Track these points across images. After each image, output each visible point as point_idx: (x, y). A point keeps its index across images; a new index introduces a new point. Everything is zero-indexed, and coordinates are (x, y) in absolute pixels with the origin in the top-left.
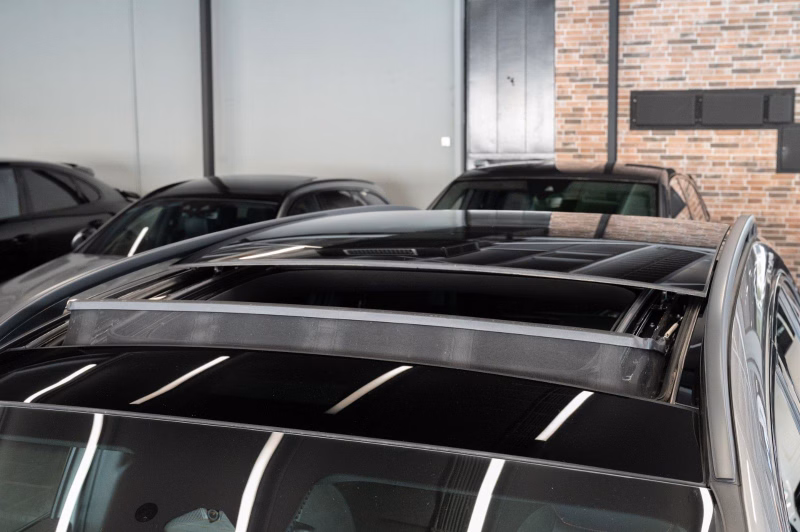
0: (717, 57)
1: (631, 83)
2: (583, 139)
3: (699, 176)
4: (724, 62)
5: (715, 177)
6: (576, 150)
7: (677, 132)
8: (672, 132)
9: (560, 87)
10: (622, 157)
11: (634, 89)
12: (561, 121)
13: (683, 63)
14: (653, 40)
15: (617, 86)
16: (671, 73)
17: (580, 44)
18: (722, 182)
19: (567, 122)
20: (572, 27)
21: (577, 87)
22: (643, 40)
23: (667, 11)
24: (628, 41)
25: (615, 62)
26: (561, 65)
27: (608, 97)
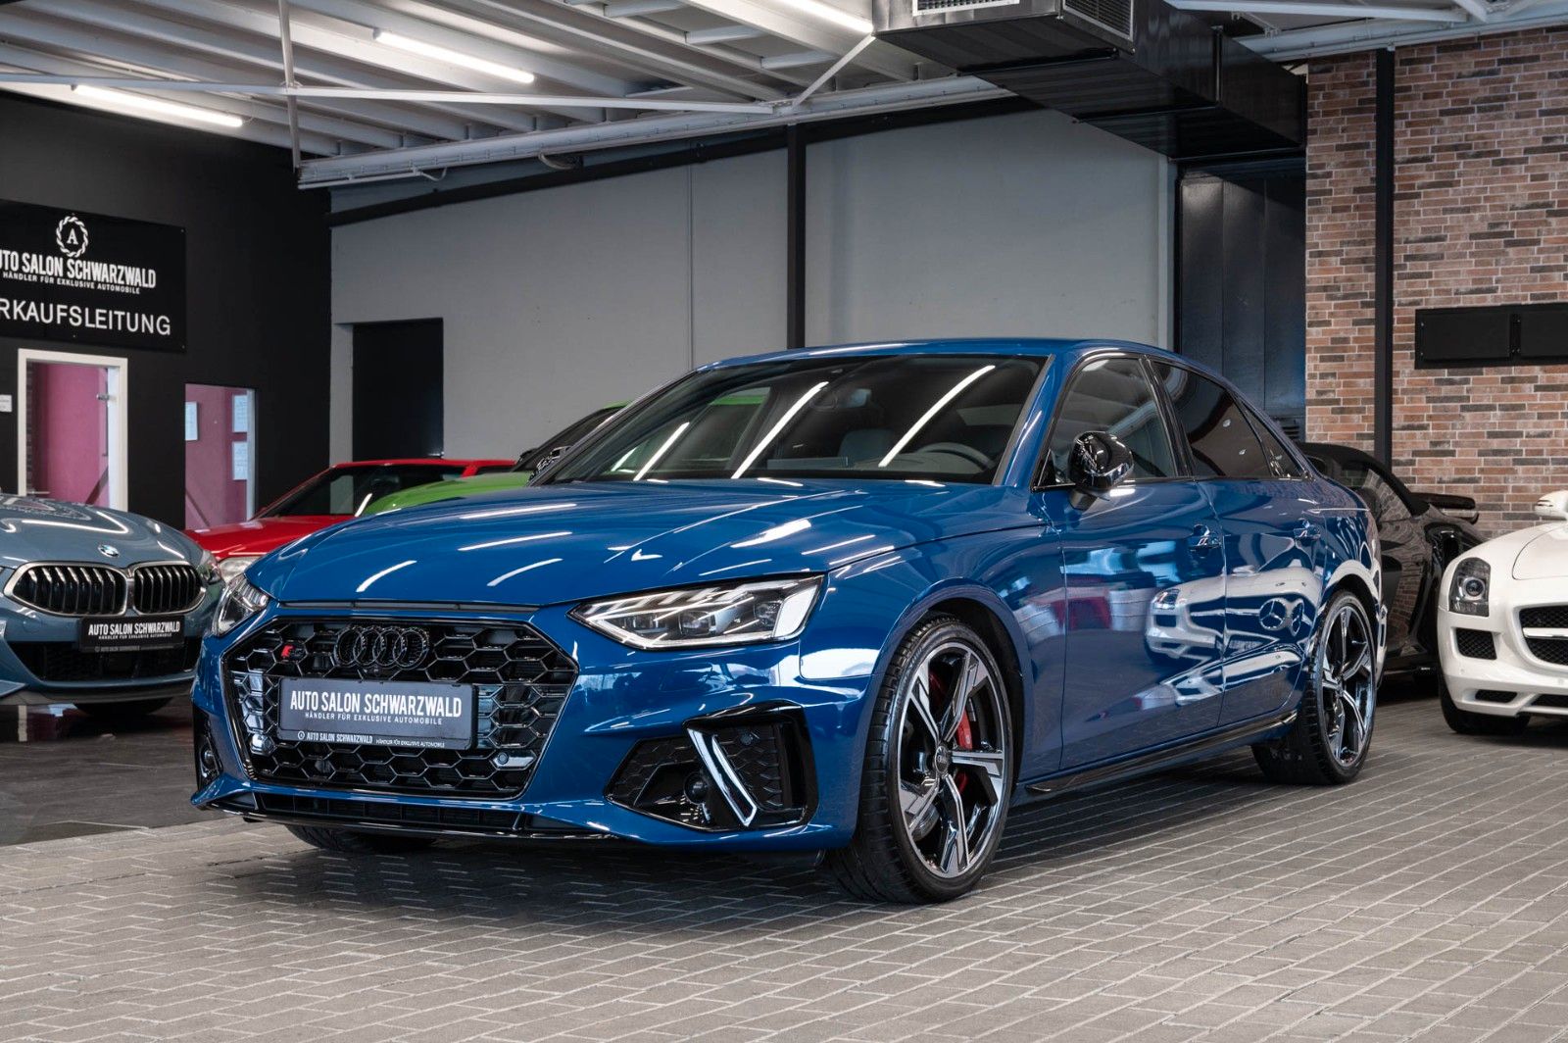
0: (1542, 256)
1: (1416, 298)
2: (1346, 385)
3: (1519, 434)
4: (1552, 264)
5: (1542, 435)
6: (1337, 401)
7: (1484, 370)
8: (1478, 369)
9: (1313, 307)
10: (1402, 409)
11: (1418, 307)
12: (1315, 358)
13: (1494, 267)
14: (1449, 234)
15: (1390, 303)
16: (1475, 281)
17: (1342, 243)
18: (1553, 442)
19: (1323, 359)
20: (1329, 219)
21: (1336, 306)
22: (1436, 234)
23: (1469, 190)
24: (1411, 238)
25: (1385, 267)
26: (1314, 274)
27: (1376, 321)
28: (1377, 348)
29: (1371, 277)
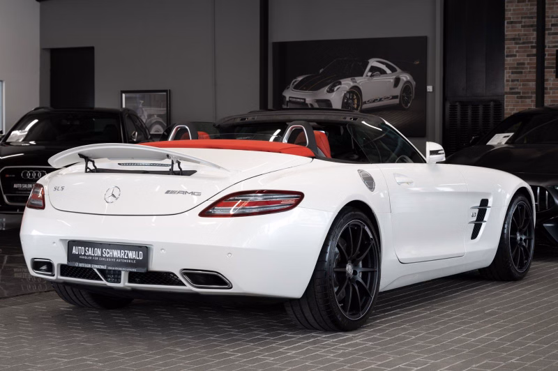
2: (523, 85)
6: (519, 93)
9: (508, 48)
10: (550, 97)
12: (509, 73)
15: (544, 46)
17: (522, 18)
19: (513, 73)
20: (516, 6)
21: (519, 48)
24: (555, 16)
25: (541, 28)
26: (509, 32)
27: (536, 55)
28: (537, 68)
29: (535, 33)
